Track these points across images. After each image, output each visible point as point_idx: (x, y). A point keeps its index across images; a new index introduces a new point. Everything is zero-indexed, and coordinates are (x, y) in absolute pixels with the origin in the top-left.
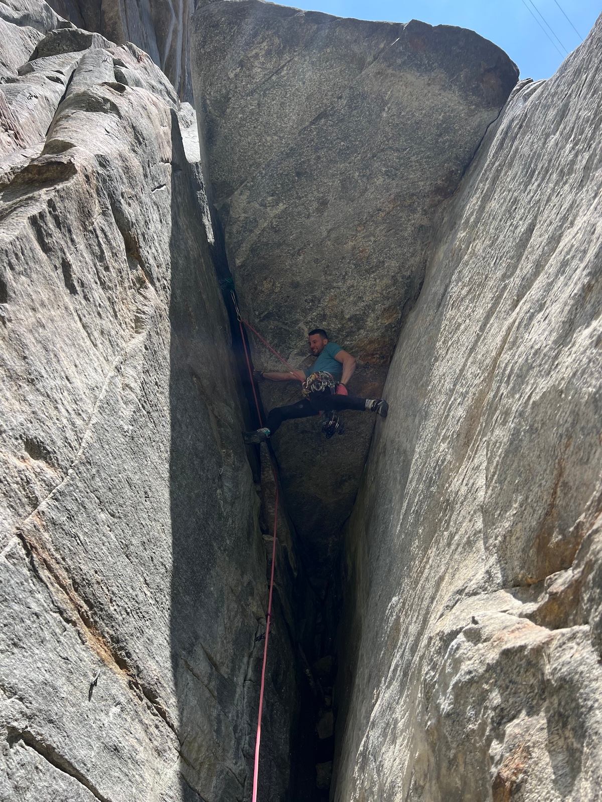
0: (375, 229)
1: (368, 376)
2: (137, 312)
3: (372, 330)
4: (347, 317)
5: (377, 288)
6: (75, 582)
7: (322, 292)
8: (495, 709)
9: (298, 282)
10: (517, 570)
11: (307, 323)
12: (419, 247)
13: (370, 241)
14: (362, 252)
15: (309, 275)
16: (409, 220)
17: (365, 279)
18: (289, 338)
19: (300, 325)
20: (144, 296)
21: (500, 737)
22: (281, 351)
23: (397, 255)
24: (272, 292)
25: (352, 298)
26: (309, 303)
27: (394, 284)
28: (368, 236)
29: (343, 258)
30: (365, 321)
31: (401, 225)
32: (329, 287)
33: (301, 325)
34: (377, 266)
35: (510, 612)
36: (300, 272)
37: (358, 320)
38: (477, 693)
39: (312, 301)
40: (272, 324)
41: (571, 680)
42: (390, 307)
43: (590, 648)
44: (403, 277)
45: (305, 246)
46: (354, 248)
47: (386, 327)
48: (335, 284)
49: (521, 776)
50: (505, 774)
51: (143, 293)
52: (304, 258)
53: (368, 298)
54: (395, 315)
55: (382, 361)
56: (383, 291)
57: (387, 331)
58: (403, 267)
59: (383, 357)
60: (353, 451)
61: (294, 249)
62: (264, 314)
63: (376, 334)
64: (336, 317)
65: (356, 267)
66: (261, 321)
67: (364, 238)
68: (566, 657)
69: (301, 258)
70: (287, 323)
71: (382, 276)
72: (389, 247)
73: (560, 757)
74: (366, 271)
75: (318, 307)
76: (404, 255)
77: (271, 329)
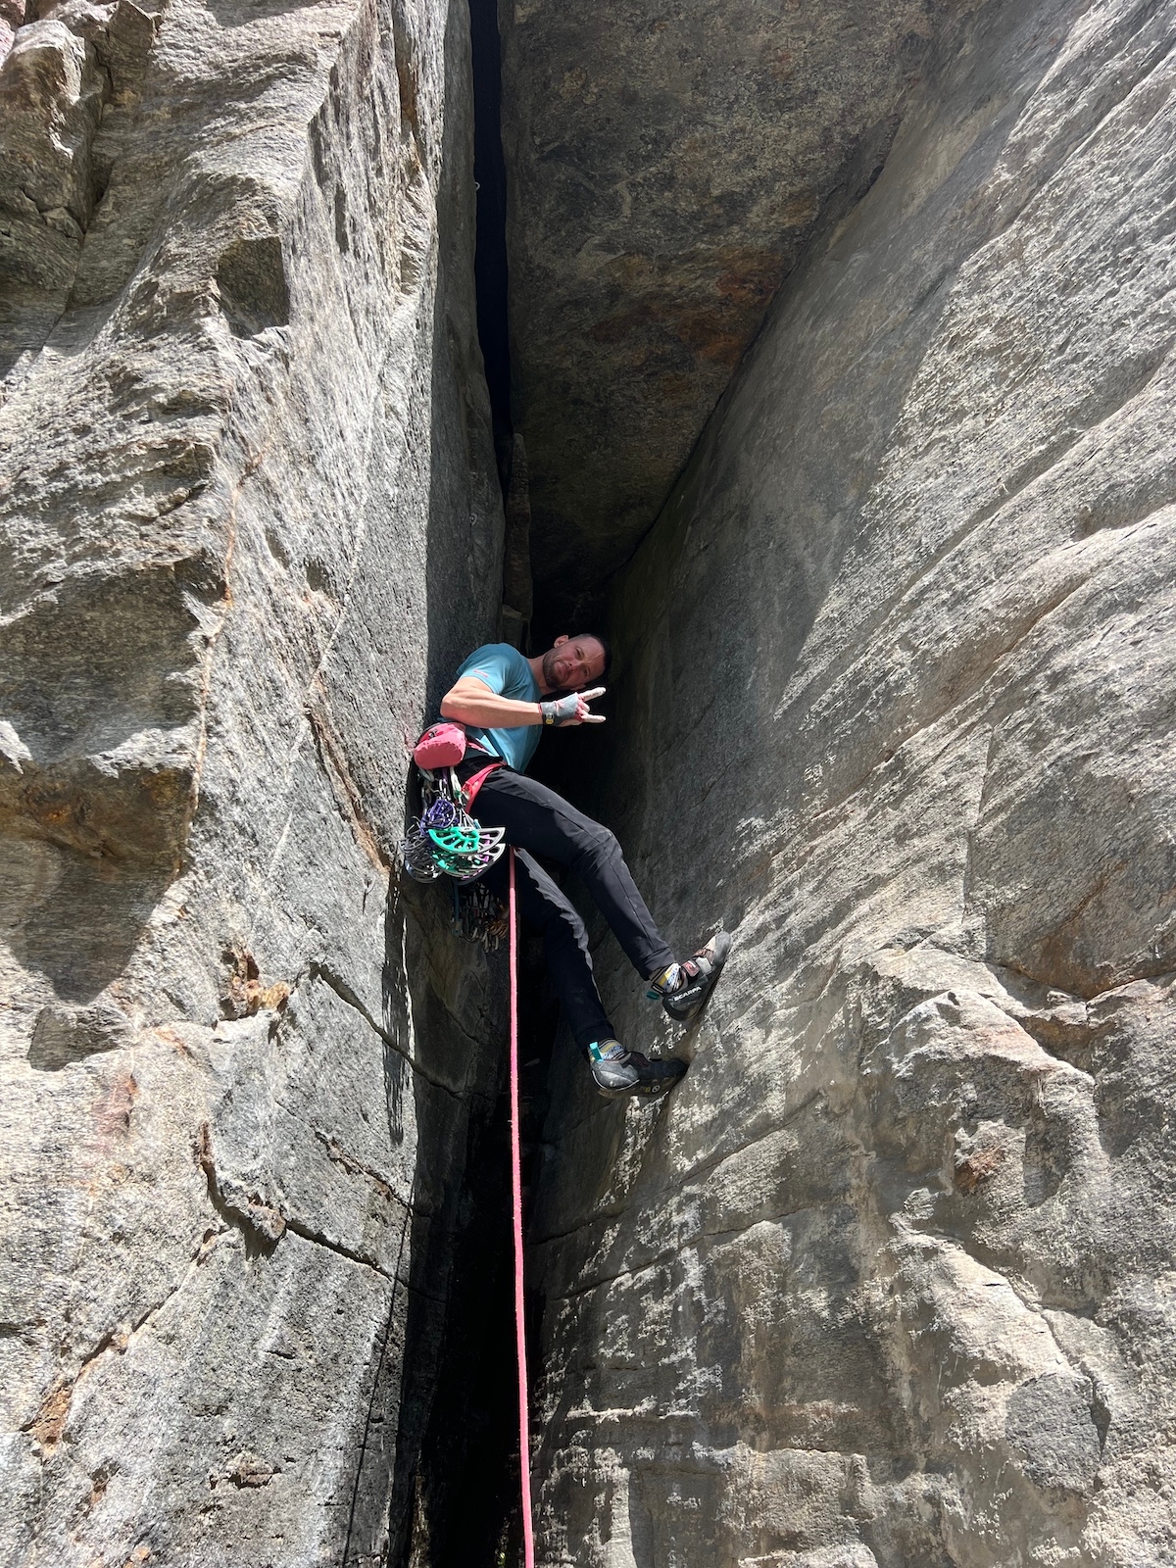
0: (820, 15)
1: (724, 321)
2: (405, 244)
3: (755, 232)
4: (716, 192)
5: (788, 147)
6: (351, 764)
7: (679, 127)
8: (969, 1102)
9: (636, 93)
10: (1010, 952)
11: (633, 185)
12: (892, 80)
13: (803, 39)
14: (780, 59)
15: (662, 84)
16: (892, 13)
17: (771, 118)
18: (591, 209)
19: (618, 186)
20: (415, 206)
21: (972, 1130)
22: (568, 232)
23: (847, 84)
24: (578, 101)
25: (734, 156)
26: (647, 143)
27: (824, 146)
28: (800, 28)
29: (740, 63)
30: (746, 210)
31: (873, 20)
32: (696, 120)
33: (621, 186)
34: (802, 99)
35: (996, 1000)
36: (644, 71)
37: (734, 205)
38: (946, 1075)
39: (655, 142)
40: (563, 172)
41: (1066, 1121)
42: (802, 192)
43: (1091, 1102)
44: (844, 135)
45: (668, 13)
46: (766, 47)
47: (783, 231)
48: (709, 117)
49: (990, 1172)
50: (974, 1164)
51: (413, 196)
52: (660, 41)
53: (765, 163)
54: (806, 213)
55: (757, 298)
56: (797, 155)
57: (783, 240)
58: (851, 112)
59: (761, 291)
60: (660, 456)
61: (644, 14)
62: (551, 146)
63: (760, 242)
64: (694, 188)
65: (759, 91)
66: (543, 159)
67: (792, 28)
68: (1065, 1098)
69: (654, 39)
70: (594, 176)
71: (806, 121)
72: (837, 64)
73: (1034, 1171)
74: (777, 103)
75: (663, 156)
76: (860, 88)
77: (559, 181)
